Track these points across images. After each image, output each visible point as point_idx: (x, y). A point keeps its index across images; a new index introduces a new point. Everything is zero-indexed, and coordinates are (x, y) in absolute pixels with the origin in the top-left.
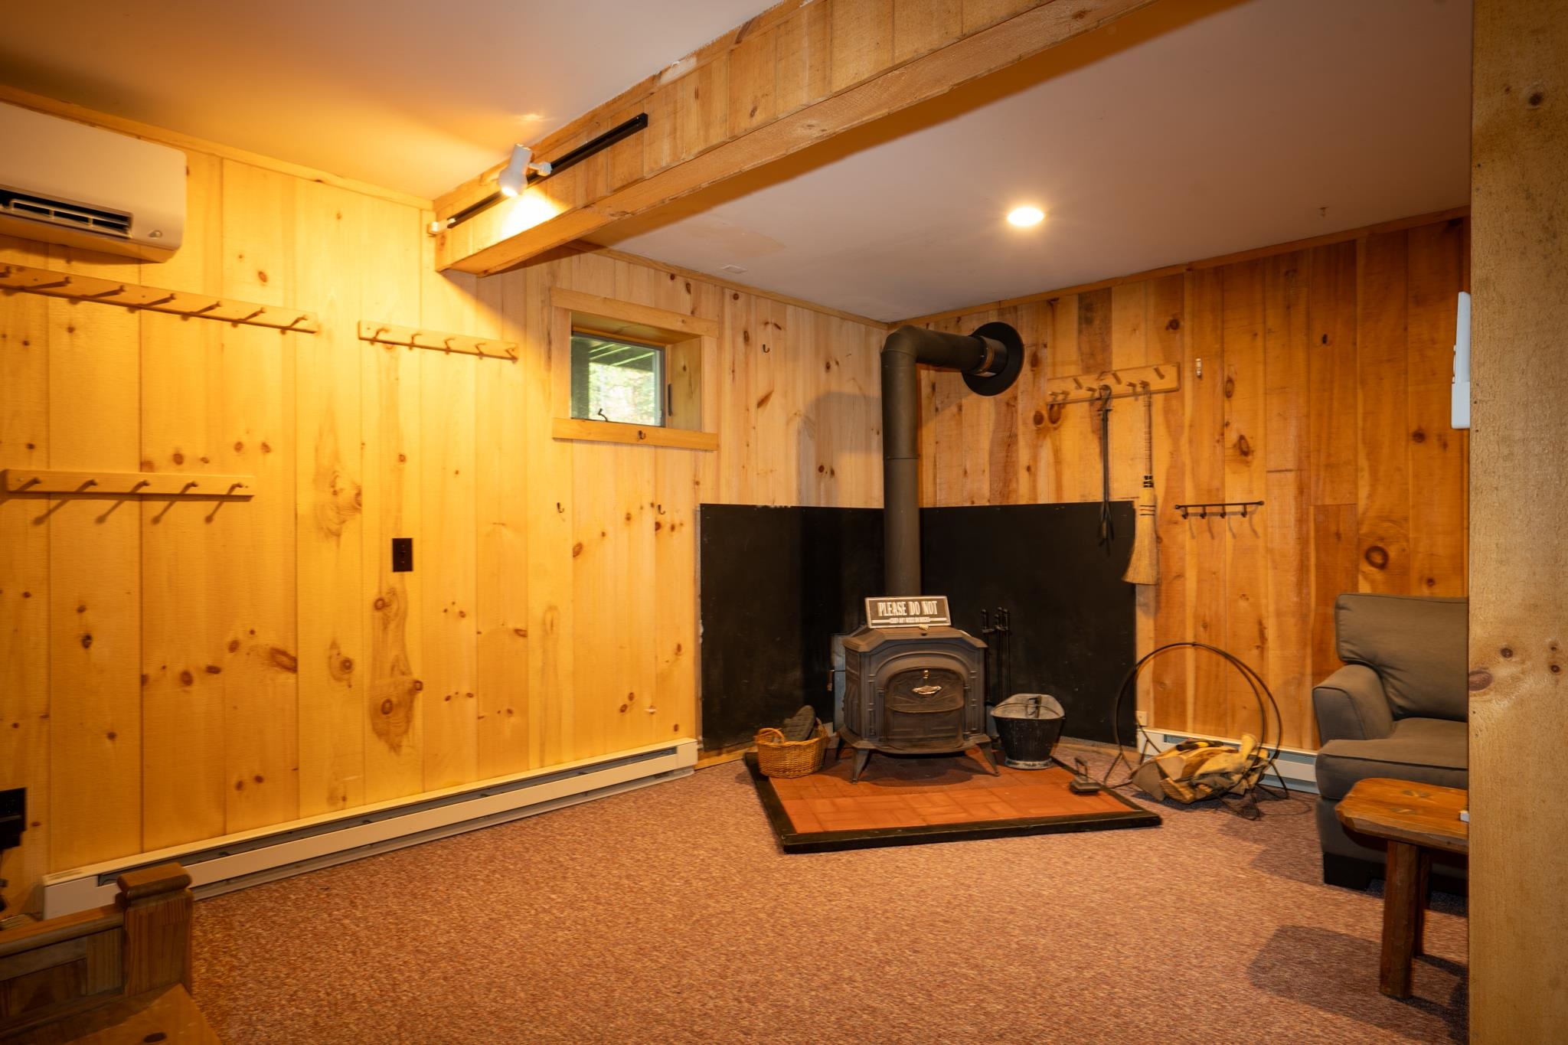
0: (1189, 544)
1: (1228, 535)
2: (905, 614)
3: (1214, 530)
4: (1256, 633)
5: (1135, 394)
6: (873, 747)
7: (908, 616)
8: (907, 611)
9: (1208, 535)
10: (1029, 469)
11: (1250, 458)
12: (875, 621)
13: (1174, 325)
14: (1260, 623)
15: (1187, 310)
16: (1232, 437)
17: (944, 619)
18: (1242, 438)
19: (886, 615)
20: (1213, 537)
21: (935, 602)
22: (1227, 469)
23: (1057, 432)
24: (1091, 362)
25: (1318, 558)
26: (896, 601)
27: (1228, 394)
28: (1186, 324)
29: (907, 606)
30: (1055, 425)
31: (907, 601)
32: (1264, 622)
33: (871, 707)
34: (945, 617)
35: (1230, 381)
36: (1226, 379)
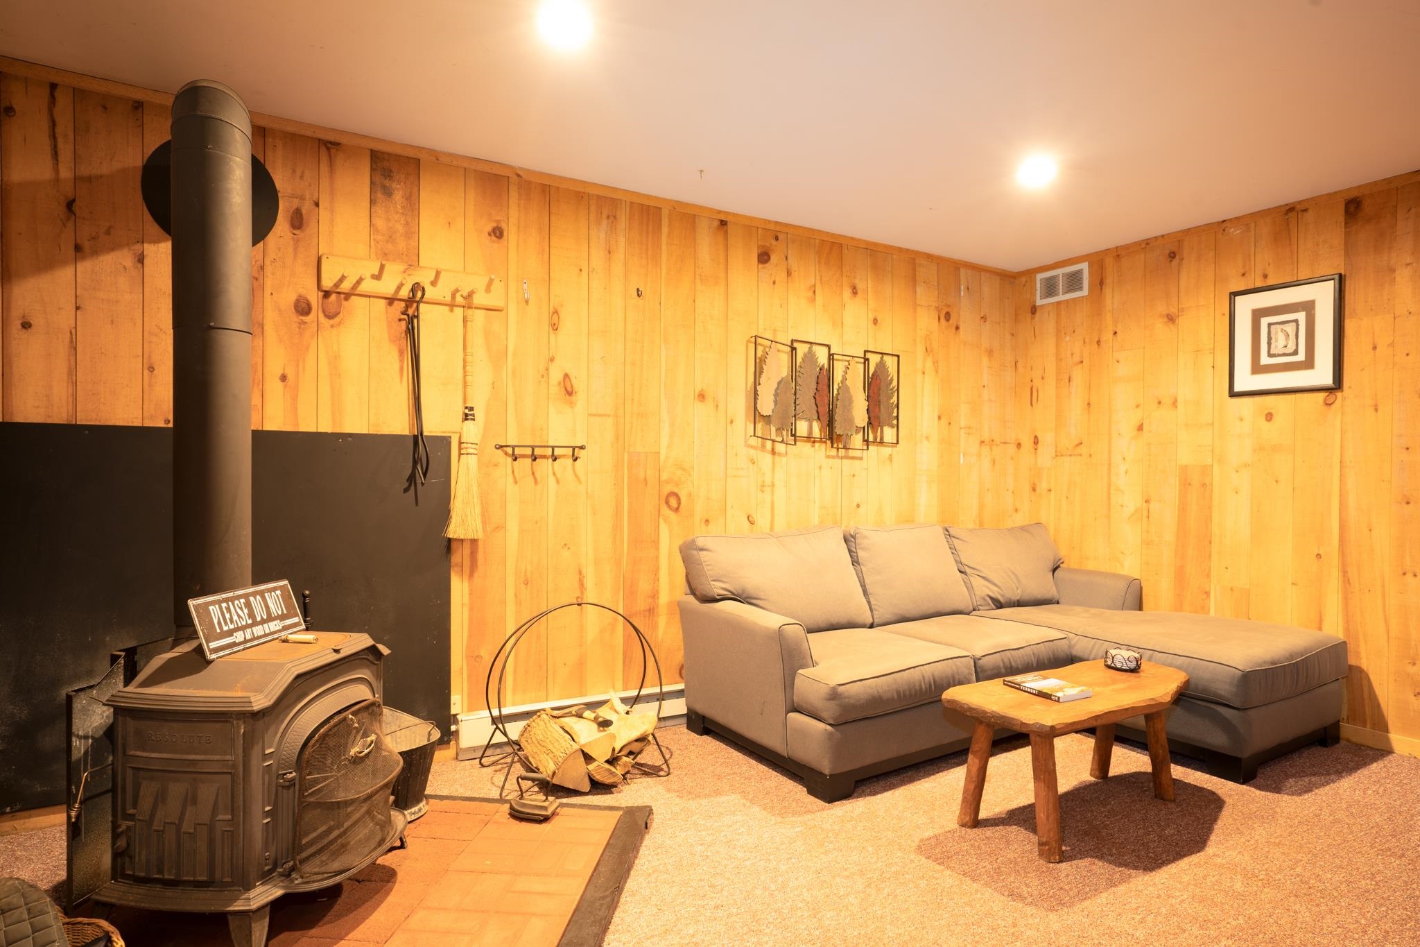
0: (512, 491)
1: (552, 480)
2: (250, 622)
3: (538, 475)
4: (576, 584)
5: (452, 306)
6: (279, 892)
7: (255, 624)
8: (251, 615)
9: (531, 479)
10: (284, 378)
11: (574, 398)
12: (213, 645)
13: (498, 233)
14: (580, 573)
15: (513, 220)
16: (556, 376)
17: (296, 620)
18: (566, 376)
19: (225, 628)
20: (536, 482)
21: (278, 592)
22: (552, 410)
23: (334, 331)
24: (390, 246)
25: (630, 504)
26: (232, 599)
27: (555, 327)
28: (511, 234)
29: (248, 605)
30: (331, 322)
31: (246, 596)
32: (584, 571)
33: (267, 814)
34: (296, 615)
35: (556, 312)
36: (552, 310)
